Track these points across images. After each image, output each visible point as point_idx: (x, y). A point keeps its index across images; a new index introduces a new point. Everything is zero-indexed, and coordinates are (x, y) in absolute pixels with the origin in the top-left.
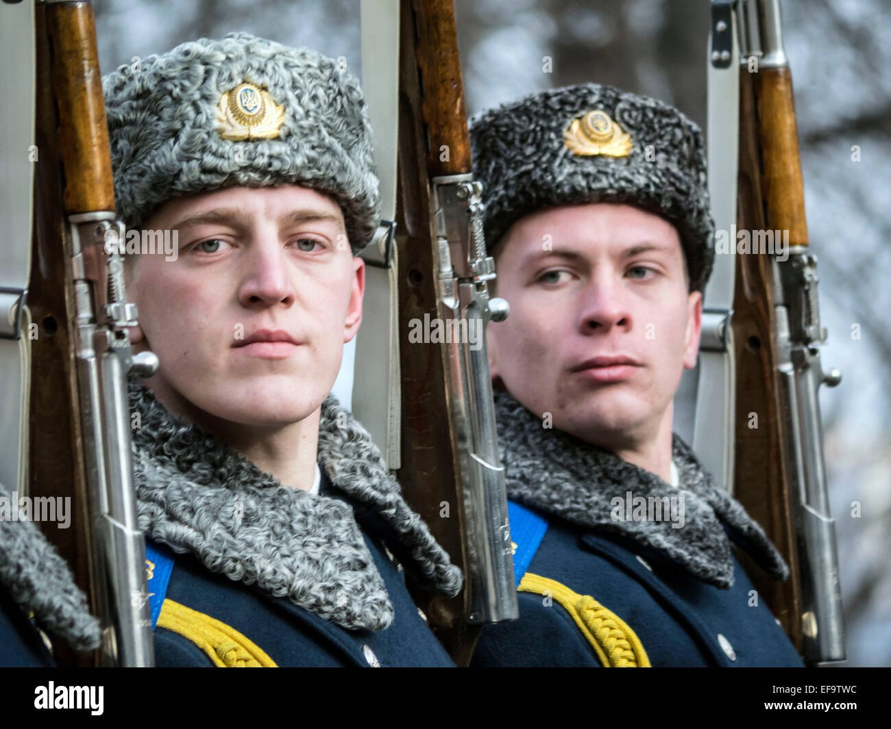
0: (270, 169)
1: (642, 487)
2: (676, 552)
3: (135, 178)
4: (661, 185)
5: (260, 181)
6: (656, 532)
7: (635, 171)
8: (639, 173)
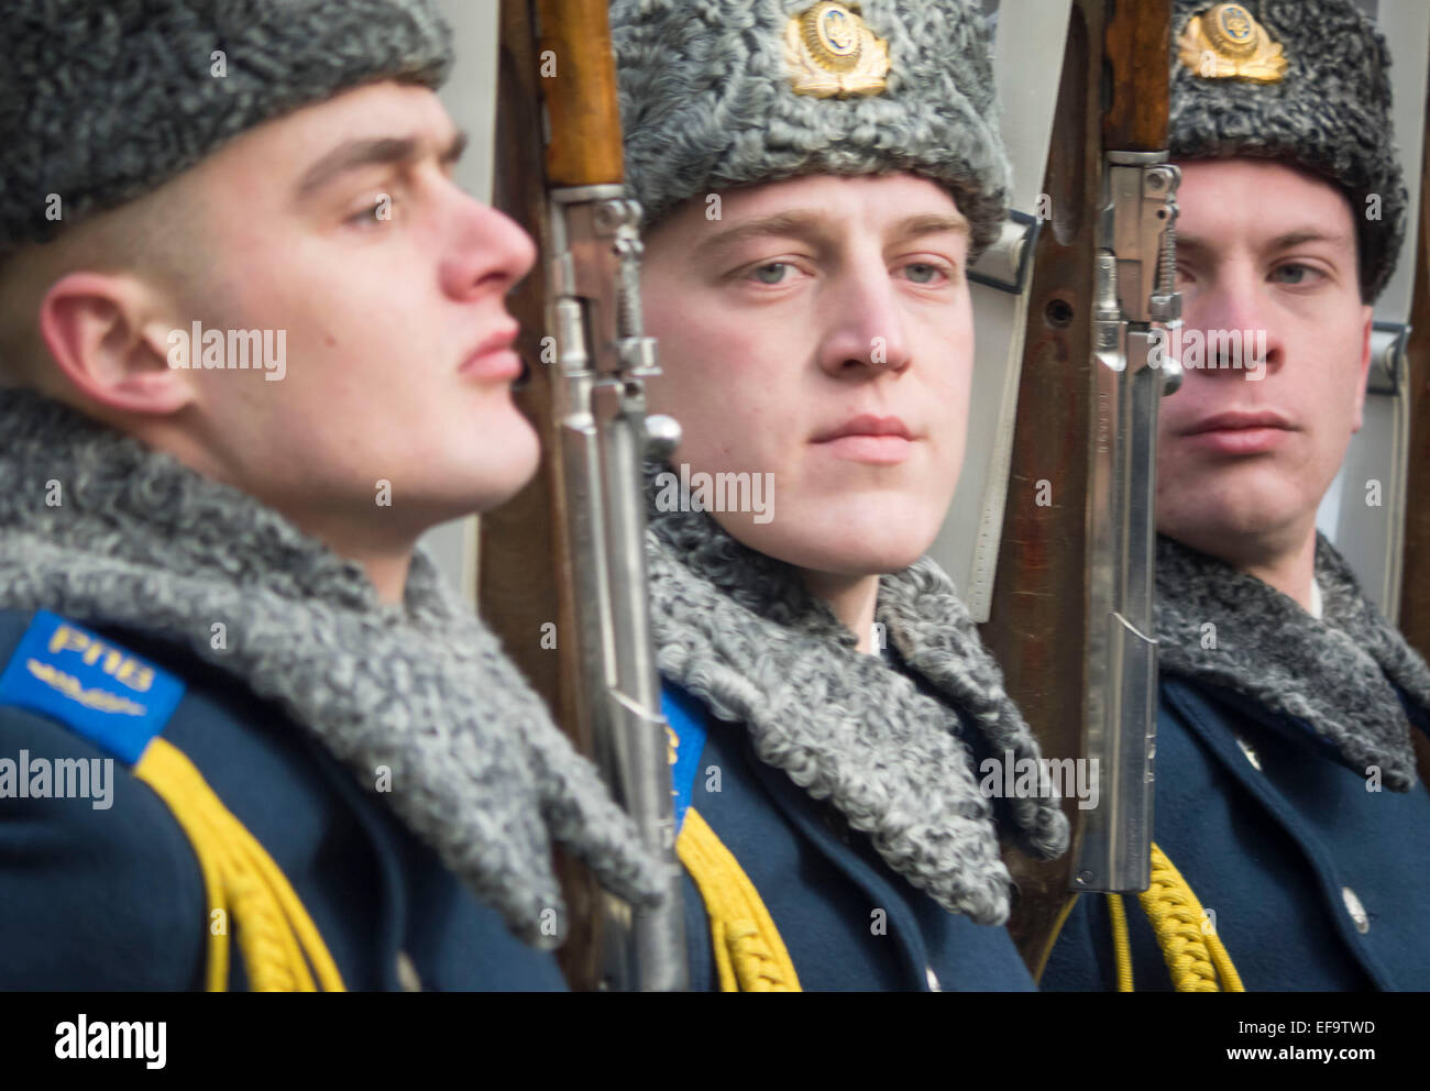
0: (878, 146)
1: (1269, 617)
2: (1325, 724)
3: (647, 156)
4: (1335, 133)
5: (857, 166)
6: (1293, 689)
7: (1294, 108)
8: (1301, 112)
